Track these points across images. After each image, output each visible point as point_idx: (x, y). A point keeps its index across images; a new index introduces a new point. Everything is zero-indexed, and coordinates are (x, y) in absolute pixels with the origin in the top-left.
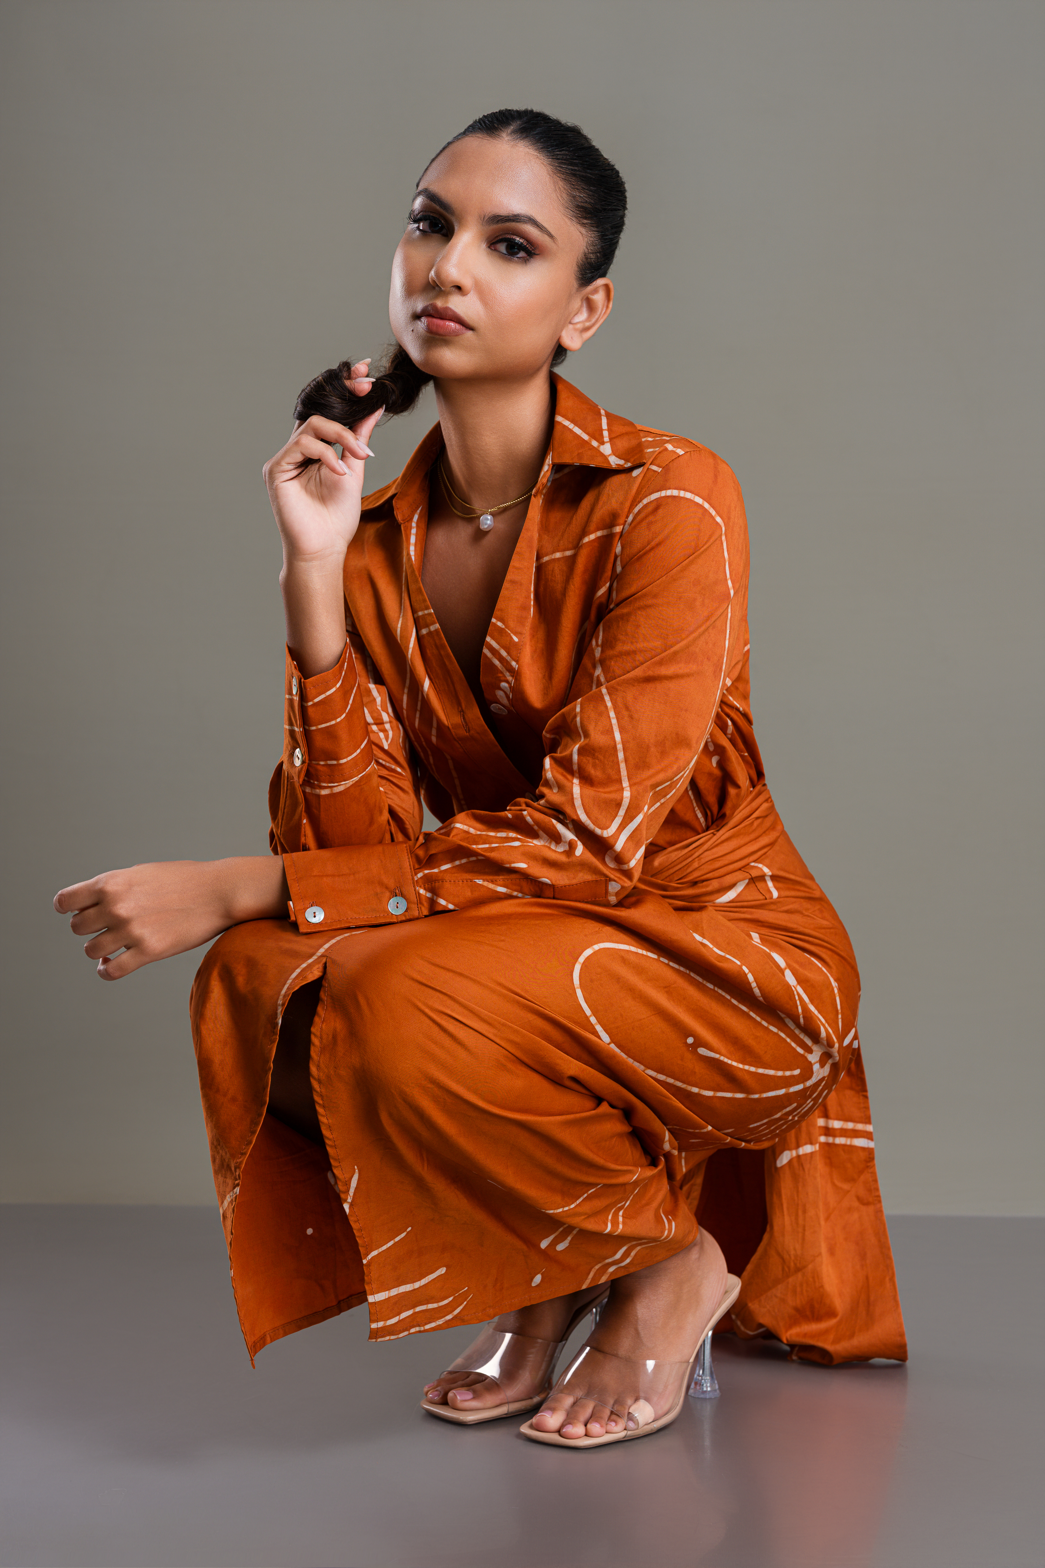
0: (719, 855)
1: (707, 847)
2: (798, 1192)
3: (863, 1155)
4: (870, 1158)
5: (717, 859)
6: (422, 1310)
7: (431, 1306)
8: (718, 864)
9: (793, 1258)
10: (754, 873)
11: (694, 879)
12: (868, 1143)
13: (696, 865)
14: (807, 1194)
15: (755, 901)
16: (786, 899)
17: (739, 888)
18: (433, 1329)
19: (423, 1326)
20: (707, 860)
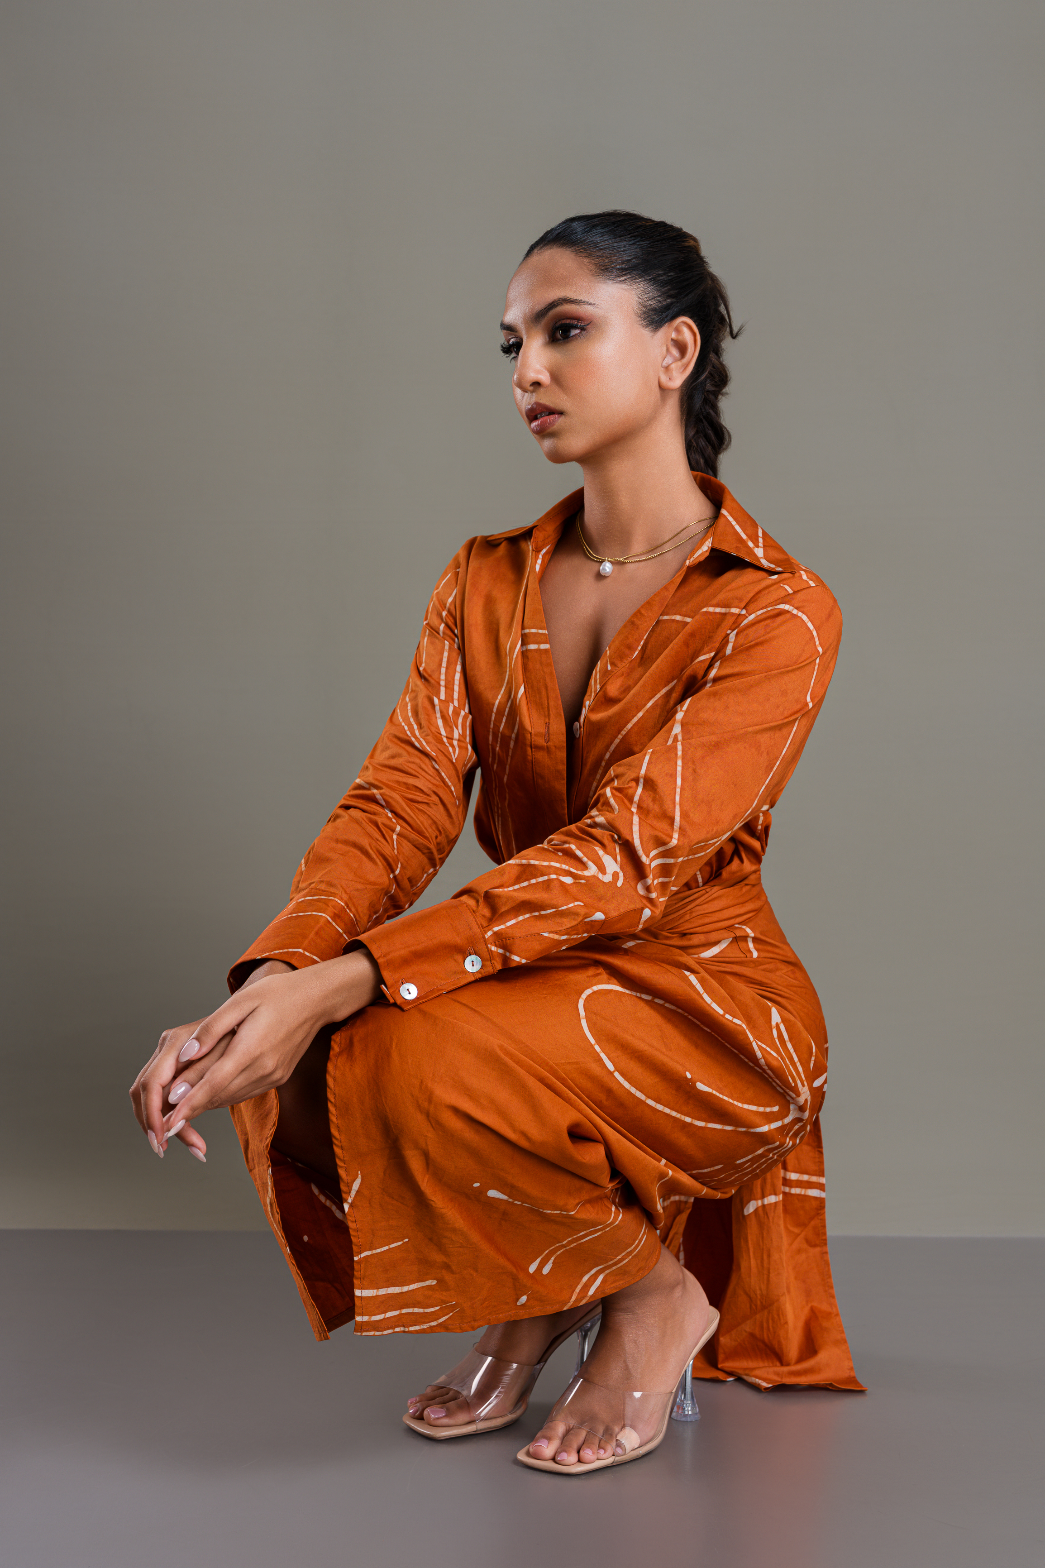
0: (709, 911)
1: (699, 902)
2: (763, 1237)
3: (815, 1204)
4: (821, 1206)
5: (707, 915)
6: (408, 1313)
7: (416, 1310)
8: (707, 920)
9: (759, 1296)
10: (739, 933)
11: (682, 931)
12: (820, 1193)
13: (687, 917)
14: (771, 1240)
15: (736, 957)
16: (763, 959)
17: (723, 945)
18: (417, 1332)
19: (408, 1327)
20: (698, 913)
